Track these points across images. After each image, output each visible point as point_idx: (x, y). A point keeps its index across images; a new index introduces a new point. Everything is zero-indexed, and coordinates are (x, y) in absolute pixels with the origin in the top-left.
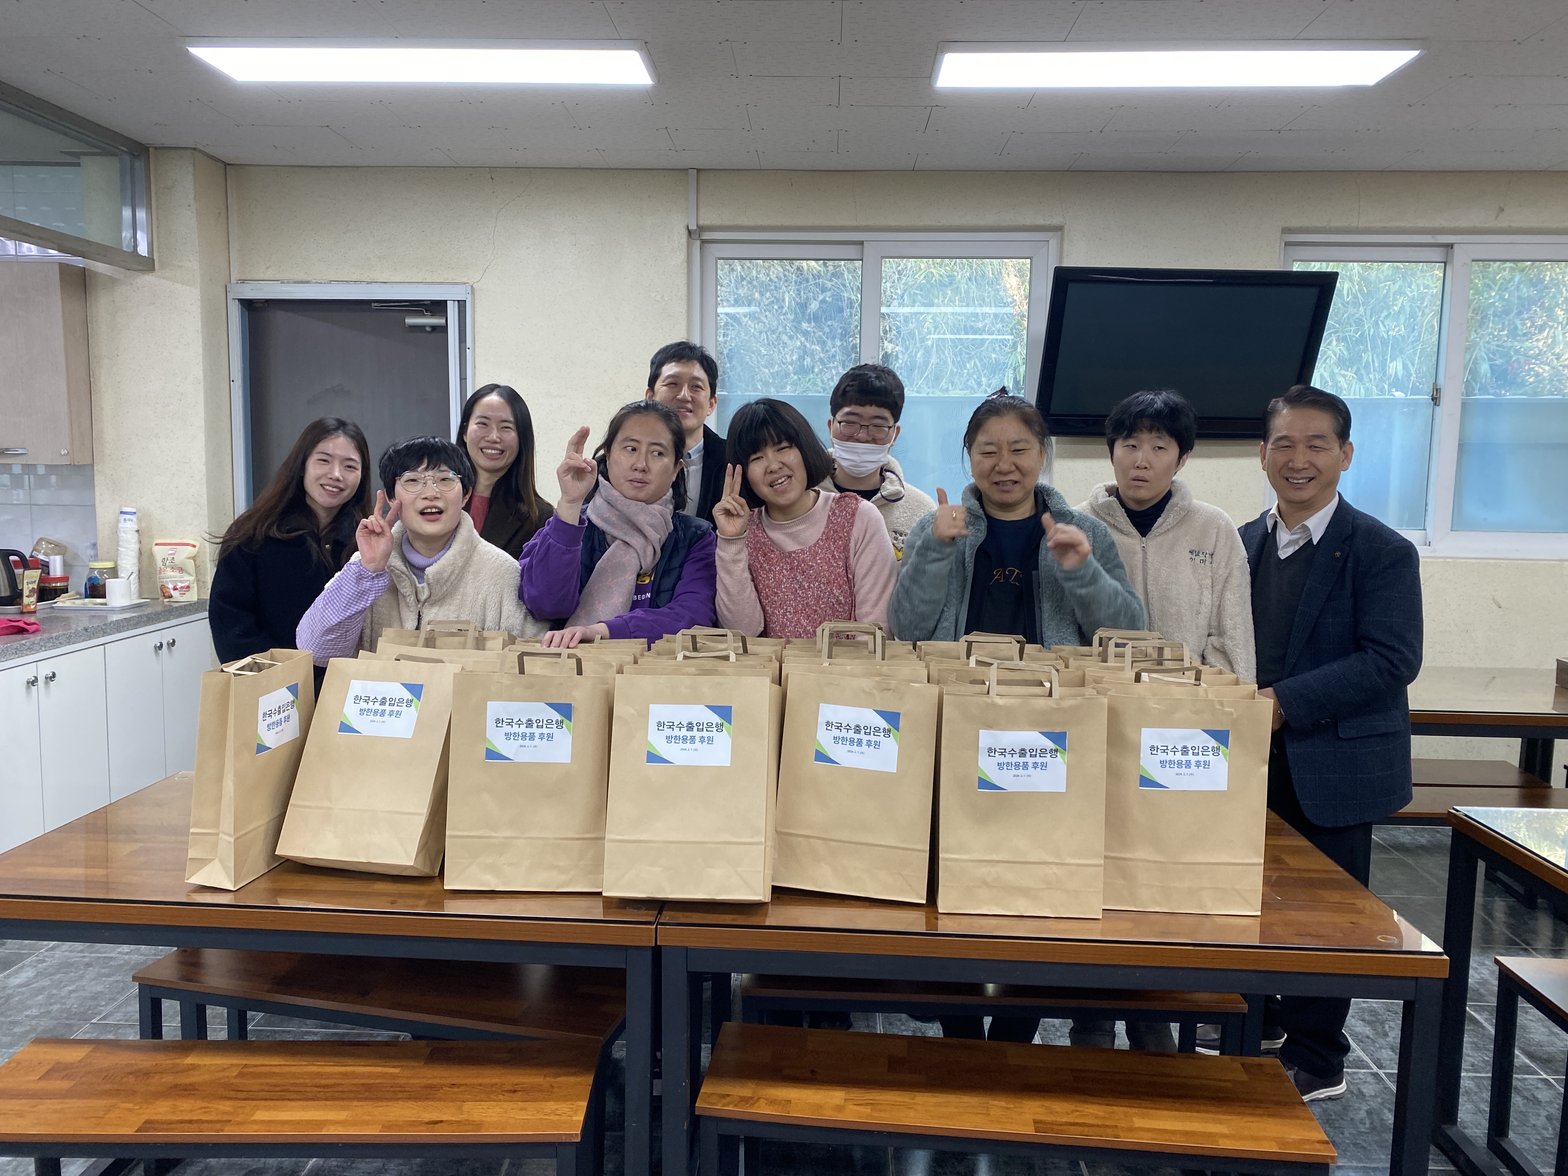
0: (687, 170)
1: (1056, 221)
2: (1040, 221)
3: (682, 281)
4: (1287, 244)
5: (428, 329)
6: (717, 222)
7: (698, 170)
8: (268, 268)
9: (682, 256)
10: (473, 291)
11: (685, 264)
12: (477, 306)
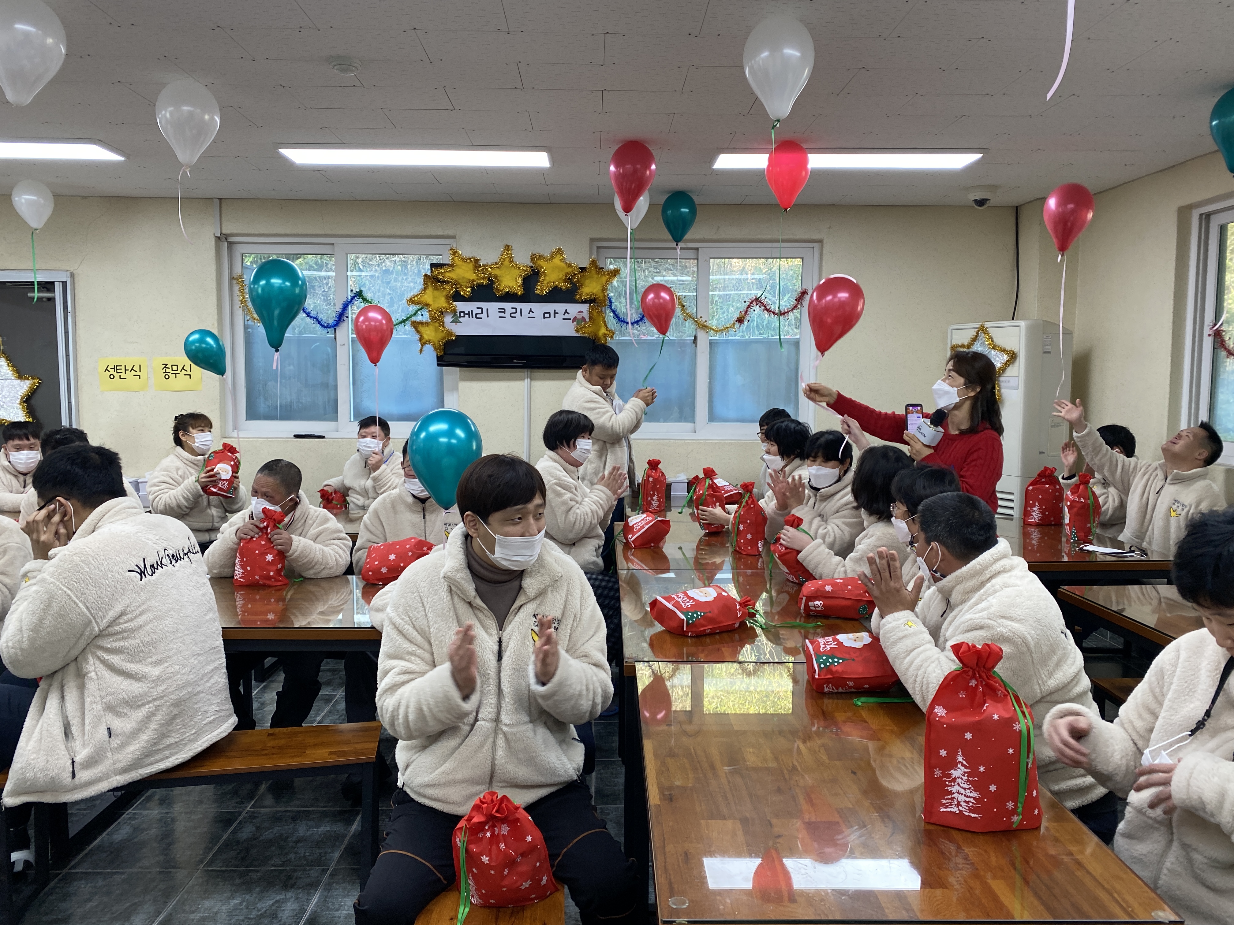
0: (211, 199)
1: (450, 233)
2: (440, 233)
3: (212, 268)
4: (598, 248)
5: (44, 300)
6: (235, 231)
7: (220, 199)
9: (212, 252)
10: (72, 275)
11: (214, 258)
12: (76, 286)
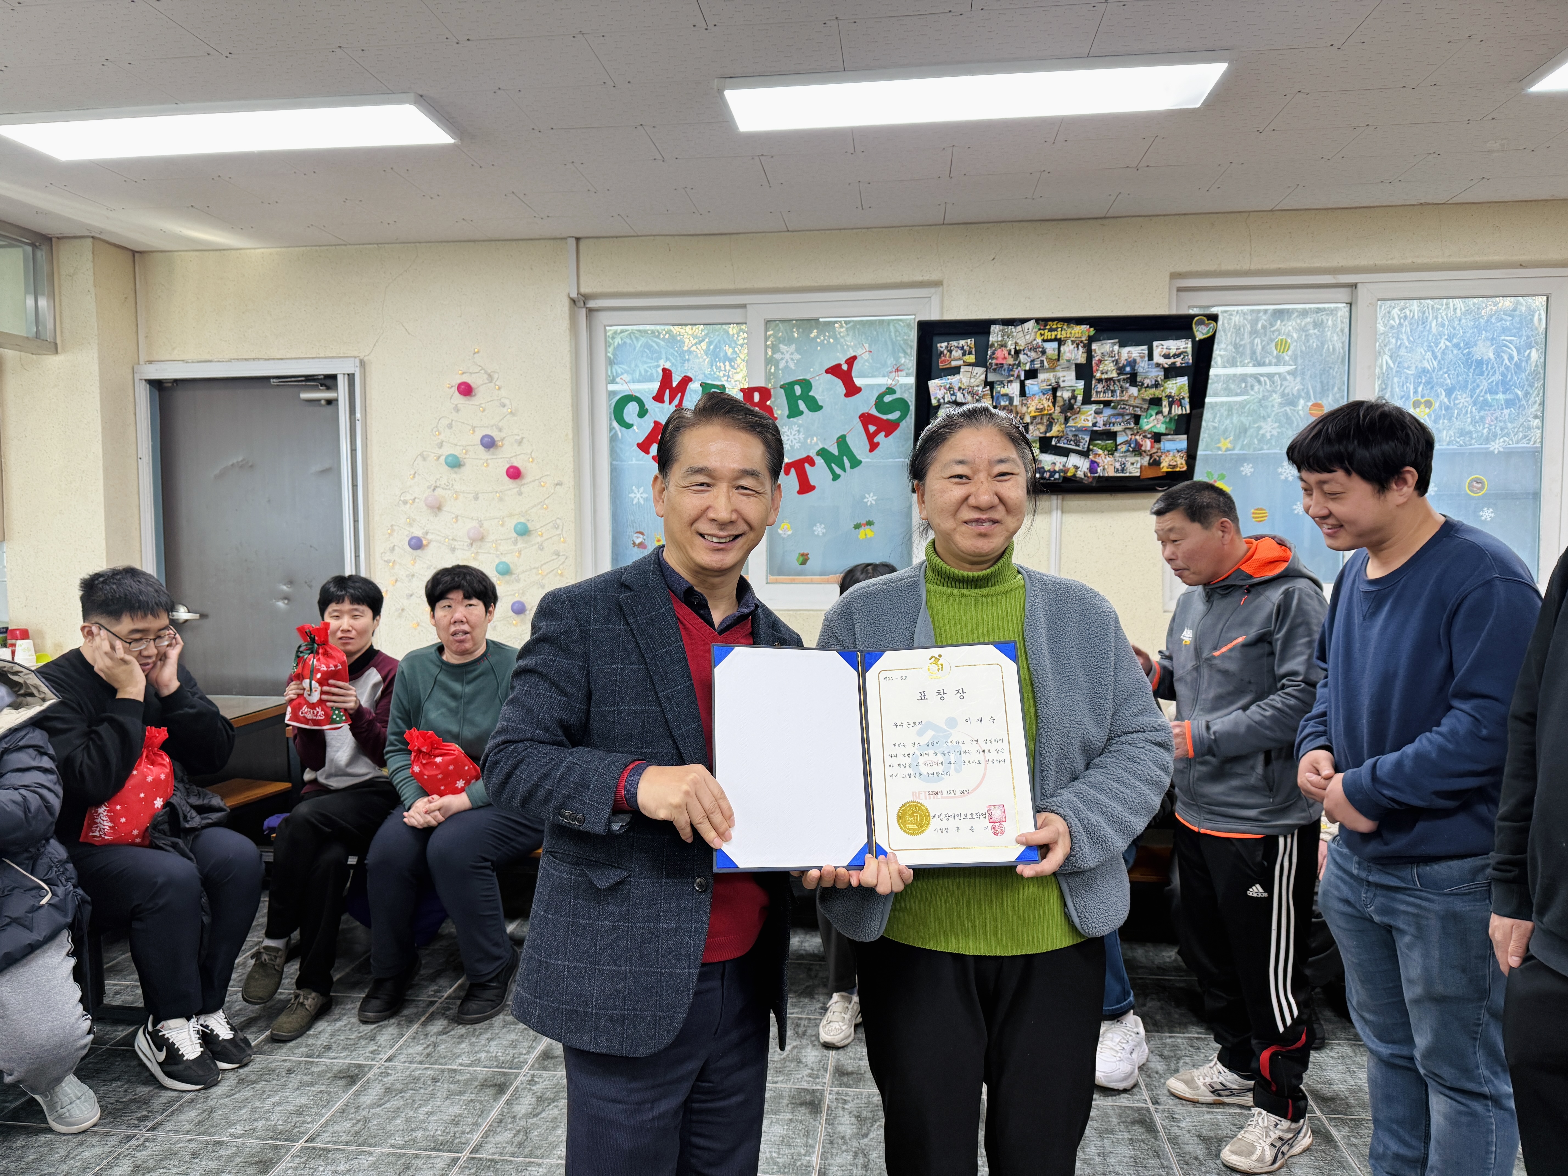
0: (565, 239)
1: (934, 276)
2: (918, 277)
3: (566, 348)
4: (1179, 290)
5: (324, 403)
6: (599, 289)
7: (578, 239)
8: (174, 349)
9: (565, 324)
10: (363, 364)
11: (568, 332)
12: (368, 379)
